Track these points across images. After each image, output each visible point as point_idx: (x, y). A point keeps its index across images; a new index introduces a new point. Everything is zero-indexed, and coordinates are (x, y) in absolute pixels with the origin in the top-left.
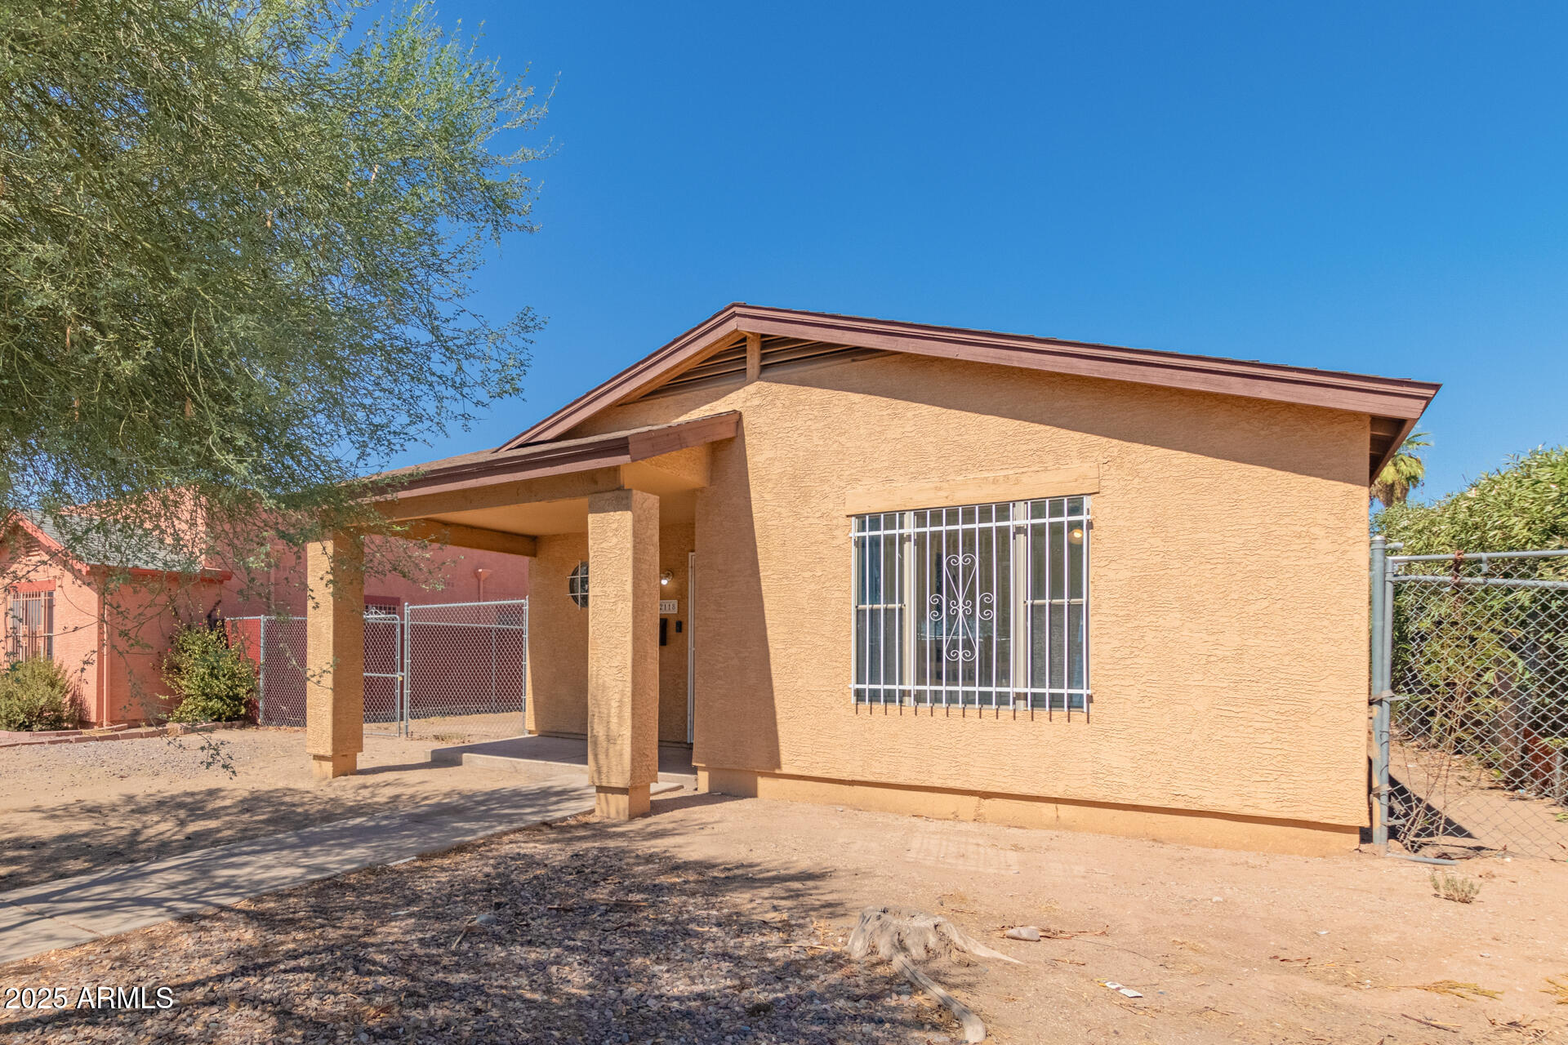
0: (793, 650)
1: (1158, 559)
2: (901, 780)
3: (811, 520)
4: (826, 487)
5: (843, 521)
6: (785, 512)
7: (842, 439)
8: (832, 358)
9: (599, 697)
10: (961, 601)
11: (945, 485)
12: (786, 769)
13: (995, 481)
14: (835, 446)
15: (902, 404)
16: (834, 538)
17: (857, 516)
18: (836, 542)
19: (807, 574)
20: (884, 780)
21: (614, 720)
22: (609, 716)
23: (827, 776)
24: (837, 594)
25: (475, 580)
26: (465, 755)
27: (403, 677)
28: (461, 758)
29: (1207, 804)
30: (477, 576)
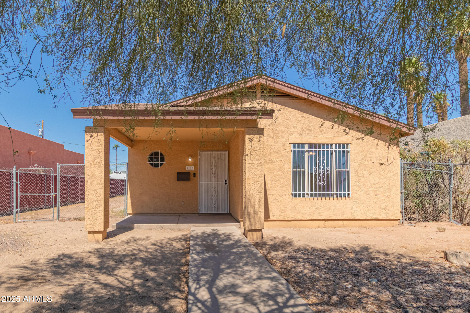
0: (274, 182)
1: (363, 161)
2: (305, 218)
3: (279, 144)
4: (283, 134)
5: (288, 145)
6: (270, 141)
7: (288, 121)
8: (284, 97)
9: (251, 199)
10: (322, 169)
11: (316, 138)
12: (271, 218)
13: (328, 138)
14: (286, 123)
15: (304, 114)
16: (286, 149)
17: (294, 144)
18: (286, 151)
19: (278, 160)
20: (301, 219)
21: (257, 206)
22: (255, 205)
23: (284, 219)
24: (287, 166)
25: (29, 155)
26: (135, 225)
27: (56, 195)
28: (134, 226)
29: (374, 217)
30: (29, 153)
